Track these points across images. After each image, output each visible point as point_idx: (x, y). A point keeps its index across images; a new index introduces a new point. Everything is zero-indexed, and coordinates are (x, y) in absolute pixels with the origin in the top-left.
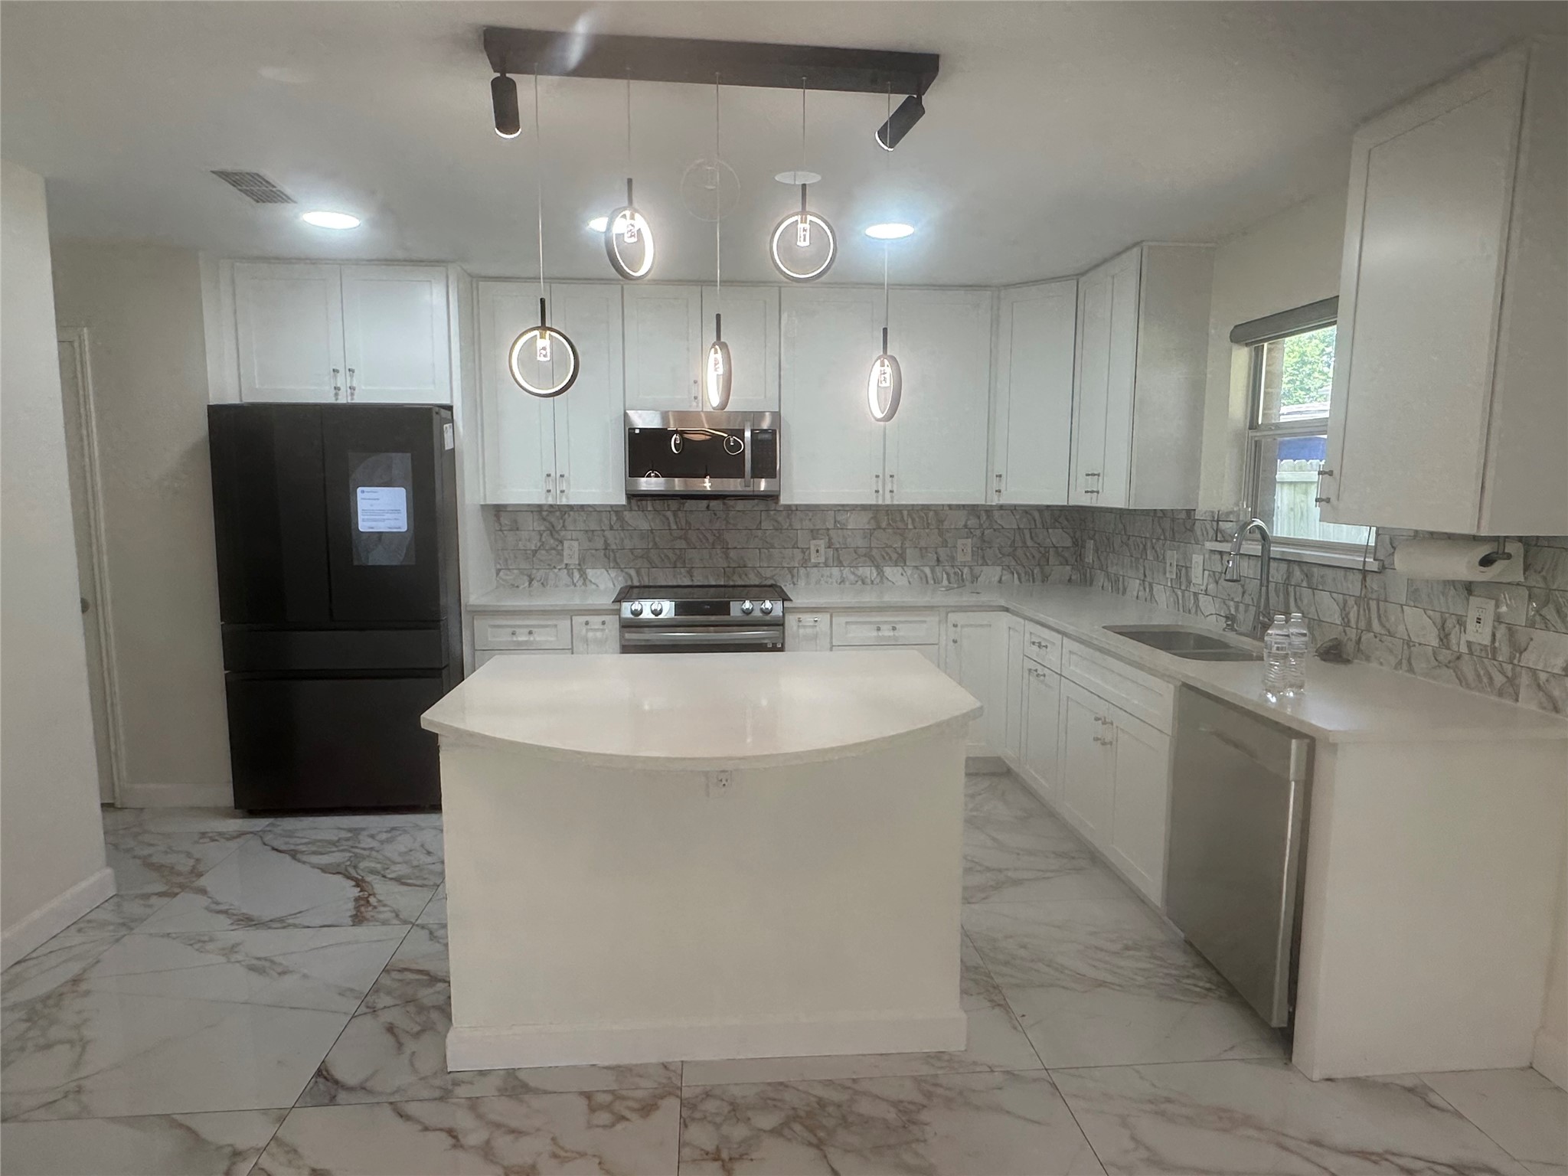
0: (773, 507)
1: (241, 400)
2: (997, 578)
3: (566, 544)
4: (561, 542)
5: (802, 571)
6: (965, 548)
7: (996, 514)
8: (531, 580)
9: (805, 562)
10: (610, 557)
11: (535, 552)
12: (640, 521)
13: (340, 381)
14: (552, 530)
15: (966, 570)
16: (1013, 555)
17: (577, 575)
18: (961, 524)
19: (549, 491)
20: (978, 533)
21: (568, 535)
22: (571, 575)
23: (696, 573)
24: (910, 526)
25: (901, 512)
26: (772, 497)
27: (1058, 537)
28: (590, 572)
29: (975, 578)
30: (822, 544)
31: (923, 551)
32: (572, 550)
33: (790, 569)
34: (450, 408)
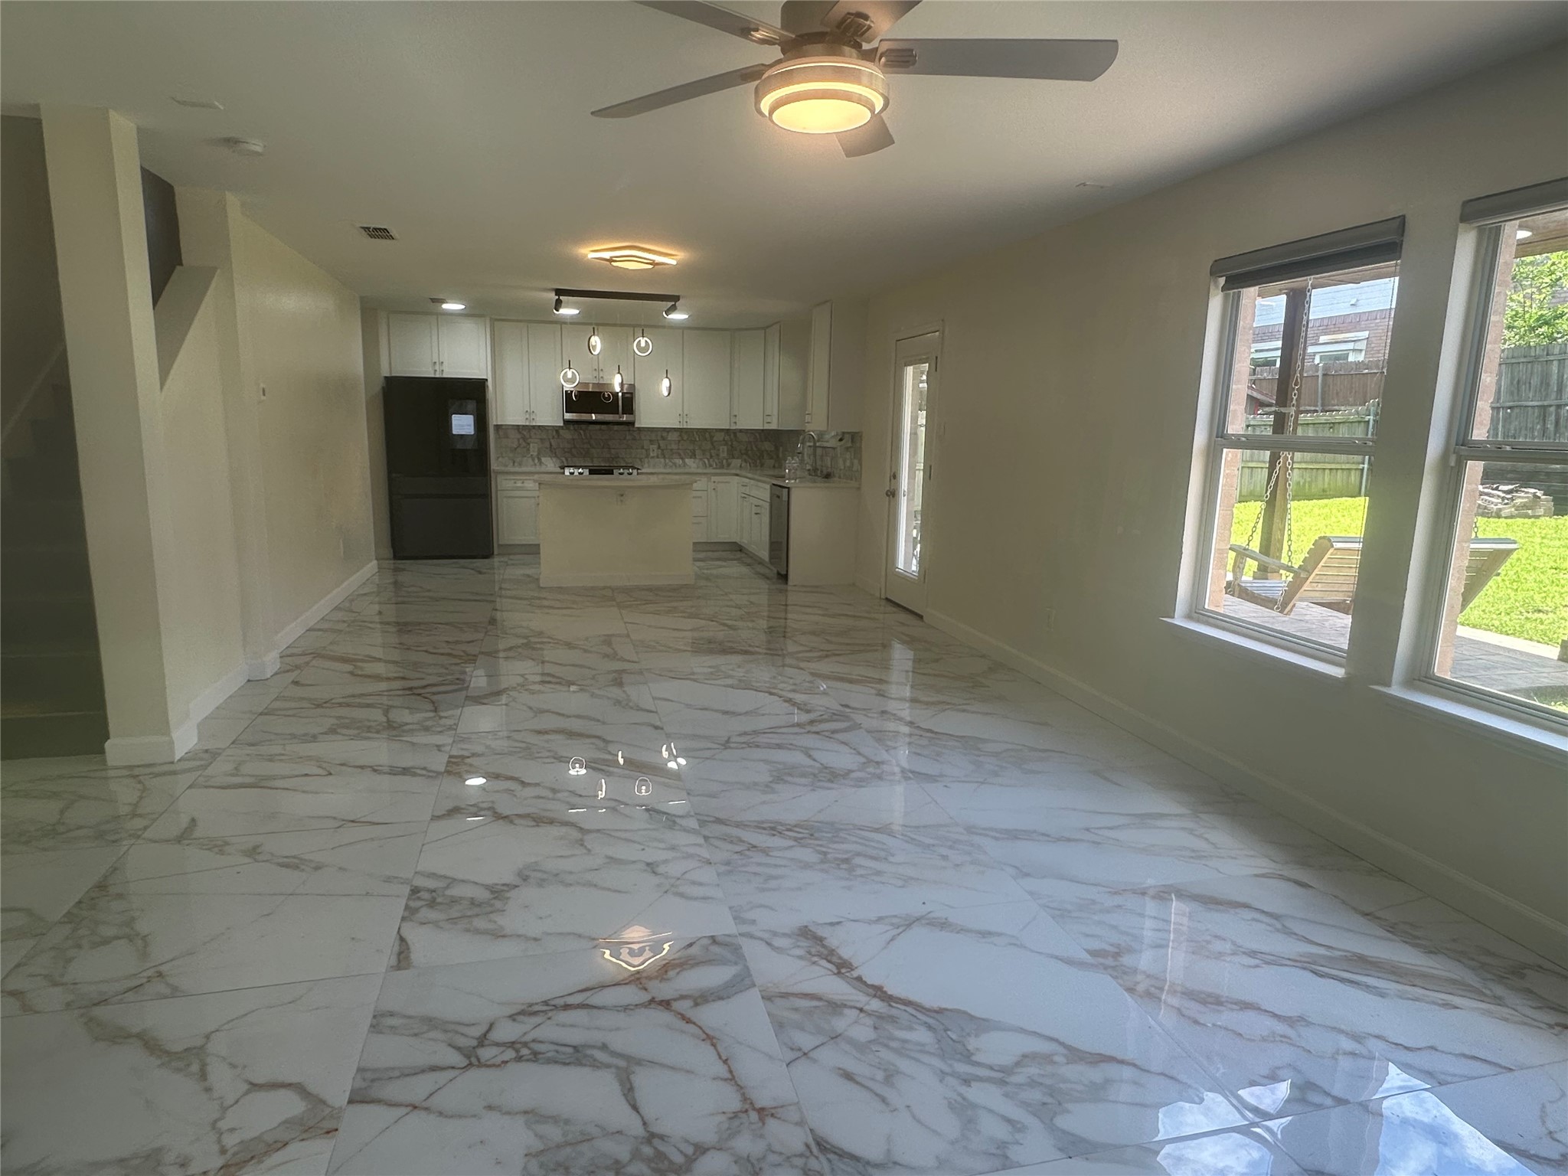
0: (631, 429)
1: (391, 373)
2: (739, 465)
3: (531, 445)
4: (529, 444)
5: (646, 460)
6: (724, 451)
7: (738, 434)
8: (514, 463)
9: (647, 456)
10: (553, 452)
11: (516, 449)
12: (567, 435)
13: (437, 368)
14: (524, 439)
15: (725, 461)
16: (746, 454)
17: (536, 461)
18: (722, 439)
19: (527, 419)
20: (730, 443)
21: (532, 440)
22: (533, 460)
23: (595, 460)
24: (698, 439)
25: (693, 432)
26: (632, 424)
27: (767, 446)
28: (543, 459)
29: (729, 465)
30: (655, 447)
31: (704, 451)
32: (534, 448)
33: (641, 459)
34: (487, 380)
